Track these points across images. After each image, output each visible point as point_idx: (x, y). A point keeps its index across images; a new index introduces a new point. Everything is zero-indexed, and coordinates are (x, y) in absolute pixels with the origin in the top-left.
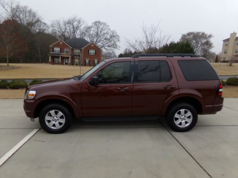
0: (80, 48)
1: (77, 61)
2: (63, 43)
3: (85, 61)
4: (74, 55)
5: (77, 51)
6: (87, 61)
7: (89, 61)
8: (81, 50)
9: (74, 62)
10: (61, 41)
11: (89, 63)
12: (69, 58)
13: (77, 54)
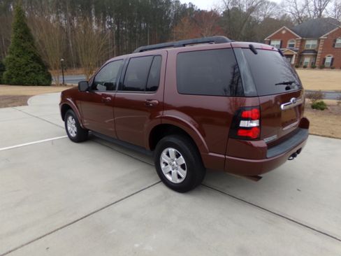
0: (316, 37)
1: (307, 60)
2: (287, 31)
3: (324, 59)
4: (305, 51)
5: (311, 43)
6: (328, 60)
7: (333, 60)
8: (319, 41)
9: (301, 63)
10: (284, 29)
11: (332, 64)
12: (292, 55)
13: (310, 48)
